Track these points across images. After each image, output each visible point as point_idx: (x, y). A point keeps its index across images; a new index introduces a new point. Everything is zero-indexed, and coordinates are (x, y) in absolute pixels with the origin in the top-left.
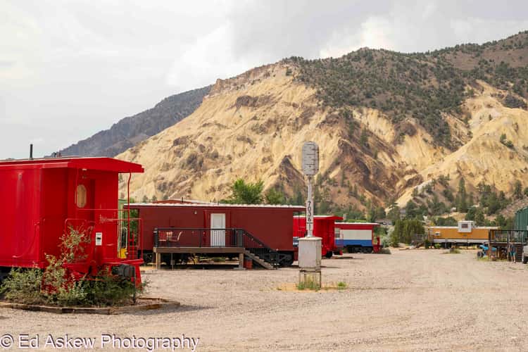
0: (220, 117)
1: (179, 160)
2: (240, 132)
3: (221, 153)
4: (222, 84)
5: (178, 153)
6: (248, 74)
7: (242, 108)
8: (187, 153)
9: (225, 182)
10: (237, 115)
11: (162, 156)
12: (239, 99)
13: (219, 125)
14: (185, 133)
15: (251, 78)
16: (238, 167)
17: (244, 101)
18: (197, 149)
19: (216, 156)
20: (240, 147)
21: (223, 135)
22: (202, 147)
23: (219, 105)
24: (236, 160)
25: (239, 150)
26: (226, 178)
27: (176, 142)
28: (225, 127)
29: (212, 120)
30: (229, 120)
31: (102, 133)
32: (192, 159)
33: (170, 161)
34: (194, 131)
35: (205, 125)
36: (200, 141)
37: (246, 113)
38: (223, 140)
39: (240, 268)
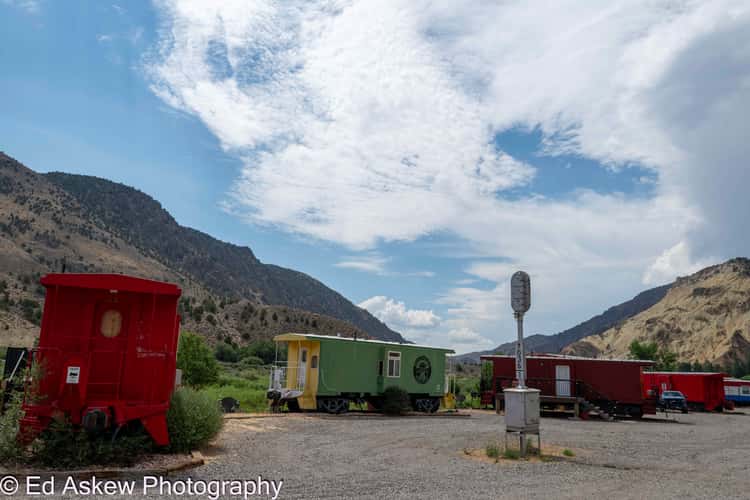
0: (680, 303)
1: (650, 335)
2: (697, 314)
3: (683, 329)
4: (681, 281)
5: (650, 330)
6: (702, 272)
7: (698, 297)
8: (656, 329)
9: (686, 350)
10: (694, 302)
11: (638, 332)
12: (695, 290)
13: (680, 309)
14: (655, 316)
15: (704, 275)
16: (697, 339)
17: (698, 292)
18: (664, 326)
19: (679, 331)
20: (698, 325)
21: (684, 316)
22: (667, 325)
23: (679, 296)
24: (696, 334)
25: (697, 326)
26: (688, 346)
27: (648, 322)
28: (686, 311)
29: (674, 306)
30: (687, 306)
31: (597, 317)
32: (660, 334)
33: (644, 335)
34: (661, 314)
35: (670, 309)
36: (666, 320)
37: (702, 300)
38: (683, 320)
39: (576, 418)
